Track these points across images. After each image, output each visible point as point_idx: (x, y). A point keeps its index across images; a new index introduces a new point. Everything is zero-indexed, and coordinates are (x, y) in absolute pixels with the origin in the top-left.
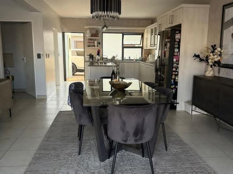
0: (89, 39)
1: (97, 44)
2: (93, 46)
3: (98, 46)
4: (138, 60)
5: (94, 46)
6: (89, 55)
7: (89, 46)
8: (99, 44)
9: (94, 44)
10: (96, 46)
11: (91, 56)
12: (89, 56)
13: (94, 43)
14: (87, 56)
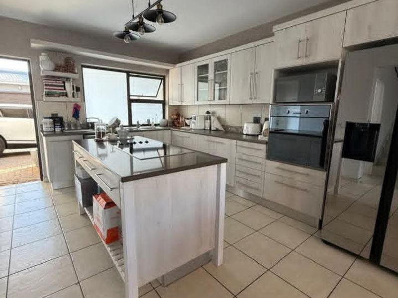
0: (47, 76)
1: (73, 90)
2: (63, 95)
3: (76, 96)
4: (159, 125)
5: (66, 95)
6: (50, 116)
7: (48, 94)
8: (77, 91)
9: (65, 89)
10: (70, 95)
11: (57, 120)
12: (51, 120)
13: (64, 86)
14: (44, 120)
